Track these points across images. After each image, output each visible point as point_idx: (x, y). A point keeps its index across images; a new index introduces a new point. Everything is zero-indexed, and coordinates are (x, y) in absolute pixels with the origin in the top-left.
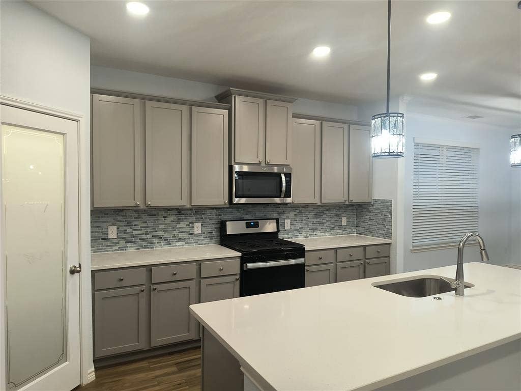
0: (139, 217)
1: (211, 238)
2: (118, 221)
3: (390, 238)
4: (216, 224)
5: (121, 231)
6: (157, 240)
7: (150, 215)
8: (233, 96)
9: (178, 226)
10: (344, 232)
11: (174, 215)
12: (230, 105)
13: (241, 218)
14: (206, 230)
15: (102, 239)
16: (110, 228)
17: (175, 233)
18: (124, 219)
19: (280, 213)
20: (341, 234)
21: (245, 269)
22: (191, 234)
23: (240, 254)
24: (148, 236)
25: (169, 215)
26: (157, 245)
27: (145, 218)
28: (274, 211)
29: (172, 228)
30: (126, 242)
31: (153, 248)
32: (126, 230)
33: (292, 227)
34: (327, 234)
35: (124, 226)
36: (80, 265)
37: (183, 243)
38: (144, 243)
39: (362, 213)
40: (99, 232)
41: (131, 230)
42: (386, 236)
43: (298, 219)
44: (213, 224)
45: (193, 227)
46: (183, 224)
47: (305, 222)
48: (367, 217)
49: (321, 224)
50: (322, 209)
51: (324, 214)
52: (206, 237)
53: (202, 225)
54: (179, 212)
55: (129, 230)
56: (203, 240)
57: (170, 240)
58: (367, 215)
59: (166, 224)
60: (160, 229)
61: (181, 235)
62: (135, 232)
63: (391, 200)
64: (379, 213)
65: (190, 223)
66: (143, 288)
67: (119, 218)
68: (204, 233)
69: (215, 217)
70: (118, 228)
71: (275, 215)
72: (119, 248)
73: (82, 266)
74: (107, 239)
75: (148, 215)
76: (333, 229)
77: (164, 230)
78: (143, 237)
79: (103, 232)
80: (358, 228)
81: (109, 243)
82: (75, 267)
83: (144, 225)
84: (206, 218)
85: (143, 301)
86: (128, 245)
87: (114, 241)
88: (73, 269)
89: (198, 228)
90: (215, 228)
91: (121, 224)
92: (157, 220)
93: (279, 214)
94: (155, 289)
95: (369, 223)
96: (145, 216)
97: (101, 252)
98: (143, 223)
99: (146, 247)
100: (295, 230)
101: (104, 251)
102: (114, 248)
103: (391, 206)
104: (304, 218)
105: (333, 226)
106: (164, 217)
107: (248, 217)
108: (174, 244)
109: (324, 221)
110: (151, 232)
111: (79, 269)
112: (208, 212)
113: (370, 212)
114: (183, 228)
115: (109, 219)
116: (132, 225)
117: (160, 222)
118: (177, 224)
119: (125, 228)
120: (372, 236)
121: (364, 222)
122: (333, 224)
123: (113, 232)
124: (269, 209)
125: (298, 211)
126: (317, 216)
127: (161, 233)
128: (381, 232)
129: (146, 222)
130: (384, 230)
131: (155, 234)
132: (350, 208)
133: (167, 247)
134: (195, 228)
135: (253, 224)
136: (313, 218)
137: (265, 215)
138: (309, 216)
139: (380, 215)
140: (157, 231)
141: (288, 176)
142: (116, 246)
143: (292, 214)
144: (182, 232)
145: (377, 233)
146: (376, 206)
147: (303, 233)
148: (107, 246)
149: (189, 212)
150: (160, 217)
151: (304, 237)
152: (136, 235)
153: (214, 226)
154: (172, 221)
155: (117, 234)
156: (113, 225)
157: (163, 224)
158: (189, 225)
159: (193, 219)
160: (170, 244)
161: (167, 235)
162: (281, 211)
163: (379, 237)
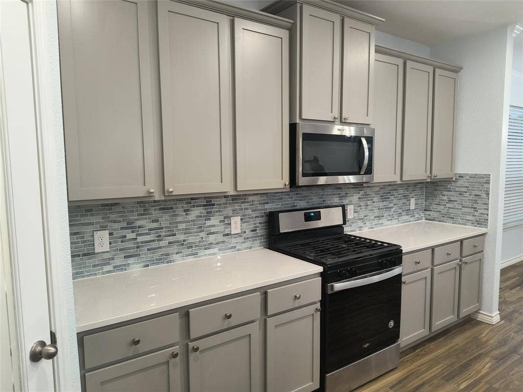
0: (146, 212)
1: (254, 238)
2: (111, 221)
3: (486, 226)
4: (261, 217)
5: (117, 238)
6: (175, 248)
7: (163, 209)
8: (298, 5)
9: (208, 223)
10: (412, 219)
11: (200, 206)
12: (293, 22)
13: (294, 206)
14: (248, 227)
15: (84, 255)
16: (98, 235)
17: (203, 234)
18: (121, 217)
19: (342, 196)
20: (409, 221)
21: (330, 292)
22: (227, 235)
23: (320, 269)
24: (162, 243)
25: (194, 206)
26: (175, 257)
27: (155, 213)
28: (334, 194)
29: (198, 228)
30: (125, 257)
31: (170, 262)
32: (125, 237)
33: (356, 215)
34: (394, 221)
35: (122, 228)
36: (53, 336)
37: (215, 250)
38: (157, 255)
39: (436, 193)
40: (78, 243)
41: (133, 236)
42: (478, 224)
43: (362, 204)
44: (256, 217)
45: (230, 224)
46: (214, 221)
47: (369, 208)
48: (445, 198)
49: (388, 208)
50: (390, 188)
51: (391, 195)
52: (248, 238)
53: (241, 219)
54: (208, 202)
55: (131, 236)
56: (244, 242)
57: (196, 246)
58: (444, 195)
59: (189, 222)
60: (180, 230)
61: (212, 238)
62: (140, 239)
63: (490, 175)
64: (466, 192)
65: (225, 218)
66: (176, 349)
67: (113, 217)
68: (245, 232)
69: (260, 207)
70: (111, 234)
71: (336, 200)
72: (115, 267)
73: (57, 336)
74: (94, 253)
75: (160, 209)
76: (400, 215)
77: (187, 231)
78: (154, 245)
79: (85, 242)
80: (427, 213)
81: (96, 260)
82: (43, 344)
83: (155, 225)
84: (247, 209)
85: (176, 373)
86: (131, 261)
87: (106, 256)
88: (39, 348)
89: (236, 224)
90: (260, 223)
91: (116, 226)
92: (174, 216)
93: (341, 198)
94: (196, 350)
95: (448, 205)
96: (155, 210)
97: (83, 277)
98: (153, 221)
99: (159, 261)
100: (359, 219)
101: (88, 276)
102: (107, 268)
103: (489, 183)
104: (369, 203)
105: (400, 211)
106: (185, 211)
107: (302, 204)
108: (202, 252)
109: (391, 205)
110: (166, 236)
111: (52, 350)
112: (251, 199)
113: (451, 191)
114: (214, 226)
115: (94, 219)
116: (135, 227)
117: (180, 219)
118: (205, 219)
119: (124, 232)
120: (453, 223)
121: (439, 204)
122: (400, 209)
123: (102, 241)
124: (329, 191)
125: (362, 192)
126: (384, 198)
127: (181, 237)
128: (468, 217)
129: (157, 221)
130: (476, 216)
131: (171, 239)
132: (419, 186)
133: (191, 259)
134: (233, 225)
135: (312, 214)
136: (380, 202)
137: (324, 201)
138: (375, 199)
139: (467, 195)
140: (174, 235)
141: (370, 140)
142: (109, 264)
143: (355, 198)
144: (213, 233)
145: (461, 219)
146: (460, 183)
147: (368, 223)
148: (94, 266)
149: (223, 200)
150: (180, 211)
151: (369, 228)
152: (142, 243)
153: (258, 220)
154: (198, 217)
155: (110, 244)
156: (103, 228)
157: (185, 222)
158: (223, 221)
159: (229, 211)
160: (196, 254)
161: (191, 239)
162: (343, 194)
163: (466, 225)
